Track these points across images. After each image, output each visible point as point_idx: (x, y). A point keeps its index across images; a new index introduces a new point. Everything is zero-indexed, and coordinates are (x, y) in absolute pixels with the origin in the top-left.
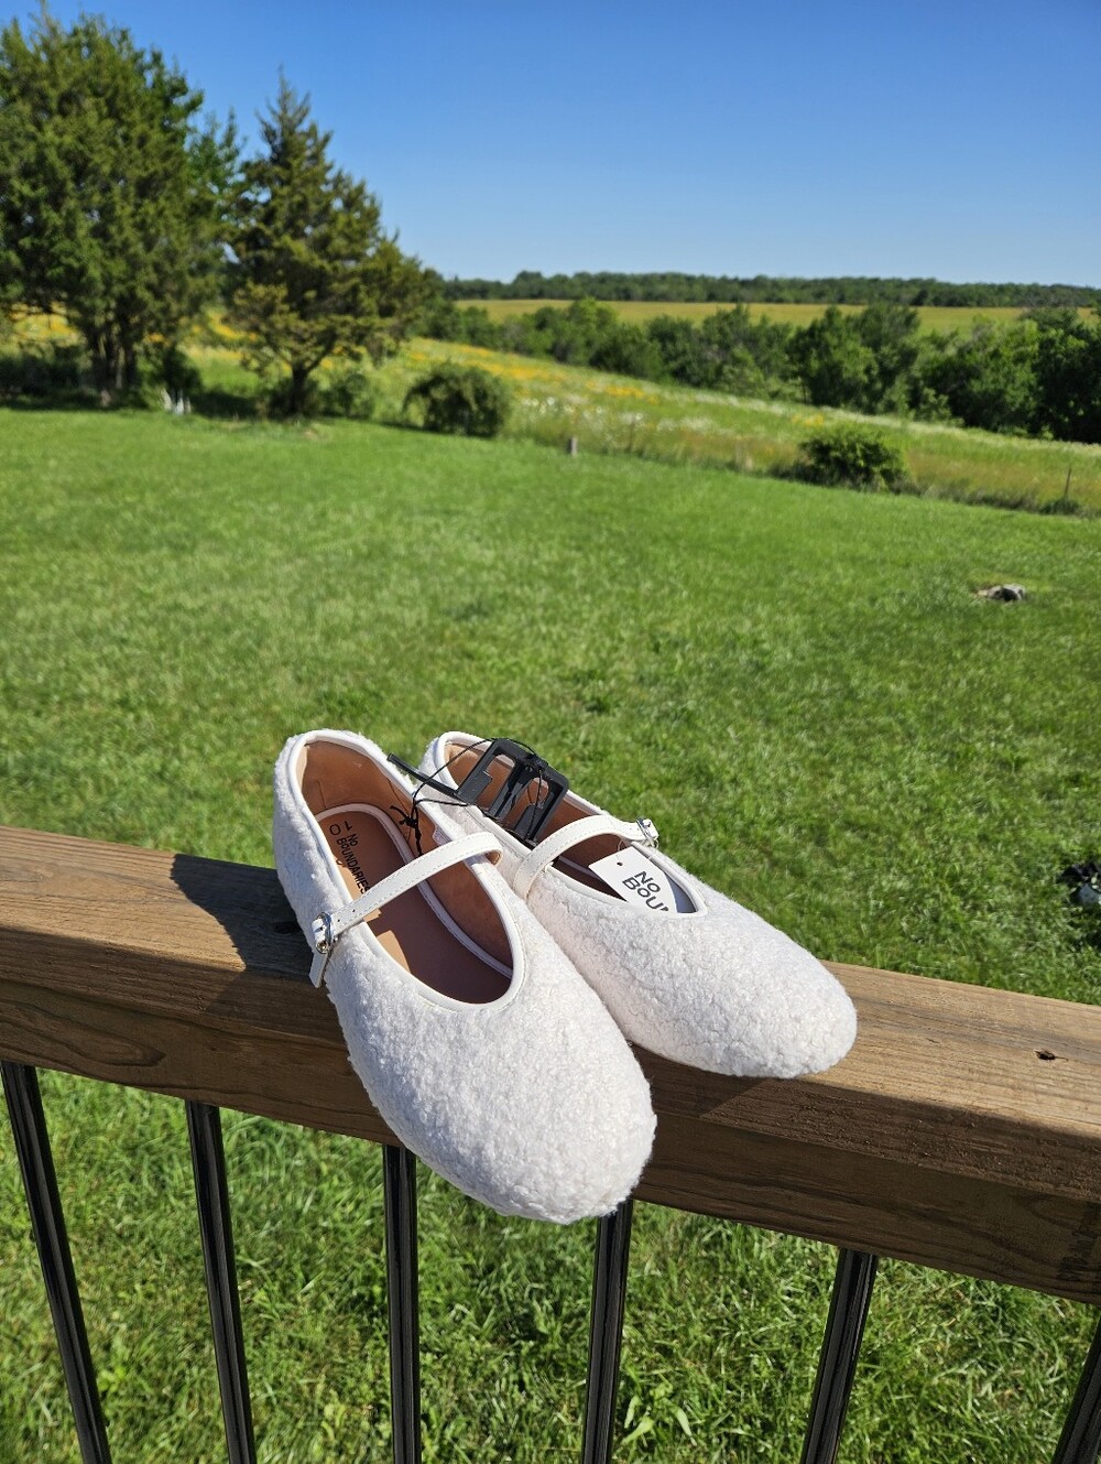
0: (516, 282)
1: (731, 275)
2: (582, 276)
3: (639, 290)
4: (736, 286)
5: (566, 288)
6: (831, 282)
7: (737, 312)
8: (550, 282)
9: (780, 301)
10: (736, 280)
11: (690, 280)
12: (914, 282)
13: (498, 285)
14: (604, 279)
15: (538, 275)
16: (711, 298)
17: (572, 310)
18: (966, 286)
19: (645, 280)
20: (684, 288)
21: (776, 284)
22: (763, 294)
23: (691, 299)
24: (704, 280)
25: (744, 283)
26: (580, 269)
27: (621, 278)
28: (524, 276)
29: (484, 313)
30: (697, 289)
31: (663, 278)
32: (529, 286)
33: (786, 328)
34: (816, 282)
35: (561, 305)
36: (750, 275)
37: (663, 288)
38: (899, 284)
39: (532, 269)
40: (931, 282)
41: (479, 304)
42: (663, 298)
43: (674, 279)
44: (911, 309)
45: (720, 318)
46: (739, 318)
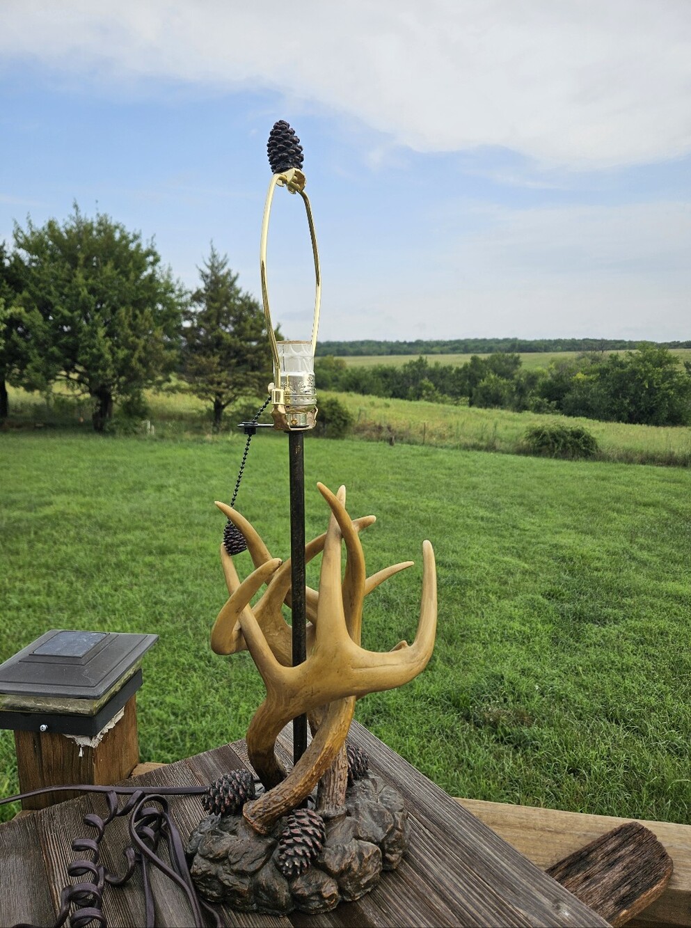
1: (402, 340)
3: (351, 350)
4: (405, 346)
6: (458, 342)
7: (421, 360)
9: (433, 353)
10: (405, 343)
11: (379, 344)
12: (506, 340)
16: (392, 353)
17: (319, 362)
18: (535, 341)
19: (353, 344)
20: (375, 348)
21: (428, 344)
22: (422, 349)
23: (380, 354)
24: (387, 343)
25: (411, 344)
27: (339, 344)
30: (384, 348)
31: (362, 343)
33: (451, 368)
34: (450, 342)
36: (413, 340)
37: (364, 349)
38: (498, 341)
40: (515, 340)
42: (365, 354)
43: (369, 343)
44: (516, 354)
45: (411, 364)
46: (421, 364)
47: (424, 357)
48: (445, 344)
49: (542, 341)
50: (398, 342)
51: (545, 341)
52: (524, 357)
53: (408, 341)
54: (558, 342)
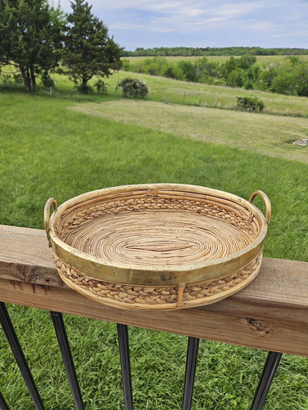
0: (136, 51)
1: (199, 47)
3: (172, 53)
5: (151, 53)
6: (229, 49)
7: (204, 59)
8: (146, 51)
9: (215, 55)
10: (201, 49)
11: (188, 49)
12: (253, 48)
13: (131, 52)
14: (162, 49)
15: (142, 49)
16: (194, 55)
17: (155, 59)
18: (269, 49)
19: (174, 50)
20: (185, 52)
21: (213, 50)
23: (187, 56)
24: (191, 49)
25: (204, 50)
26: (155, 47)
27: (167, 49)
28: (138, 49)
29: (128, 61)
31: (179, 49)
32: (141, 53)
33: (219, 63)
34: (225, 48)
35: (152, 58)
36: (205, 47)
37: (179, 52)
38: (249, 49)
39: (140, 47)
40: (258, 47)
41: (127, 58)
42: (180, 55)
43: (183, 49)
44: (254, 57)
45: (199, 60)
46: (205, 61)
47: (206, 57)
48: (222, 50)
49: (271, 49)
50: (198, 49)
51: (273, 49)
52: (258, 57)
53: (202, 48)
54: (280, 50)
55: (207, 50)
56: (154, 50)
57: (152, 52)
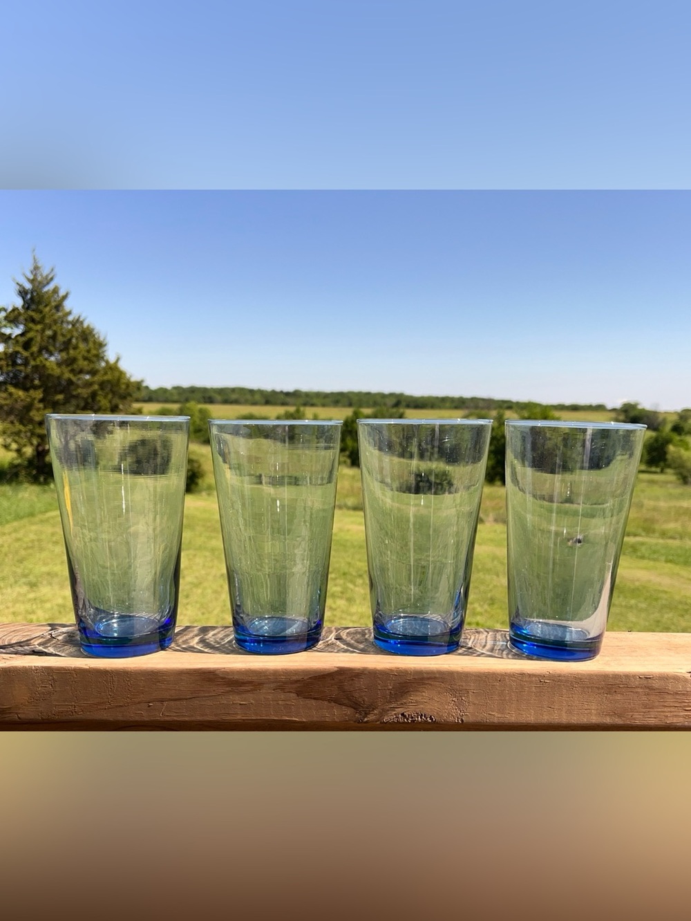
1: (278, 389)
2: (177, 388)
3: (219, 398)
4: (282, 396)
6: (341, 394)
8: (156, 391)
10: (282, 392)
11: (252, 392)
12: (392, 395)
14: (193, 390)
16: (267, 403)
18: (422, 398)
20: (248, 397)
21: (307, 395)
22: (301, 401)
23: (254, 403)
24: (261, 392)
25: (288, 394)
27: (205, 390)
30: (257, 397)
31: (233, 390)
34: (332, 394)
37: (234, 396)
38: (383, 396)
40: (401, 395)
42: (236, 402)
43: (242, 391)
47: (302, 409)
55: (296, 394)
56: (174, 391)
57: (172, 394)
